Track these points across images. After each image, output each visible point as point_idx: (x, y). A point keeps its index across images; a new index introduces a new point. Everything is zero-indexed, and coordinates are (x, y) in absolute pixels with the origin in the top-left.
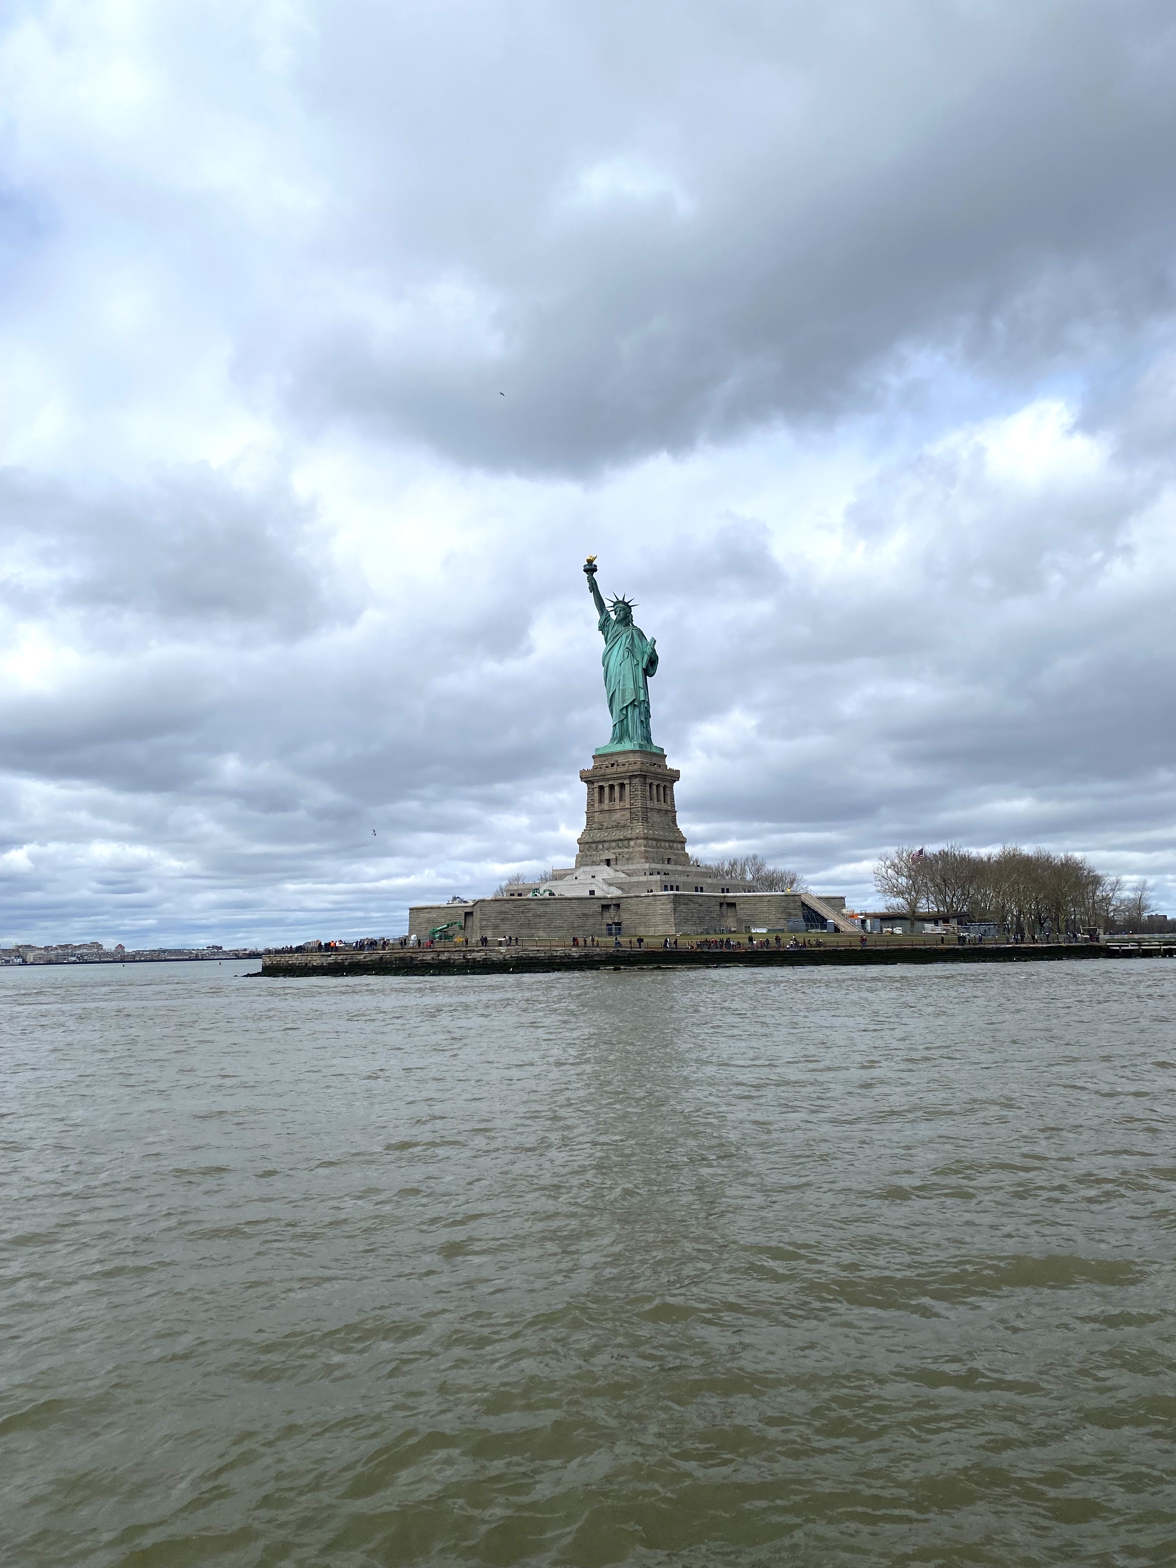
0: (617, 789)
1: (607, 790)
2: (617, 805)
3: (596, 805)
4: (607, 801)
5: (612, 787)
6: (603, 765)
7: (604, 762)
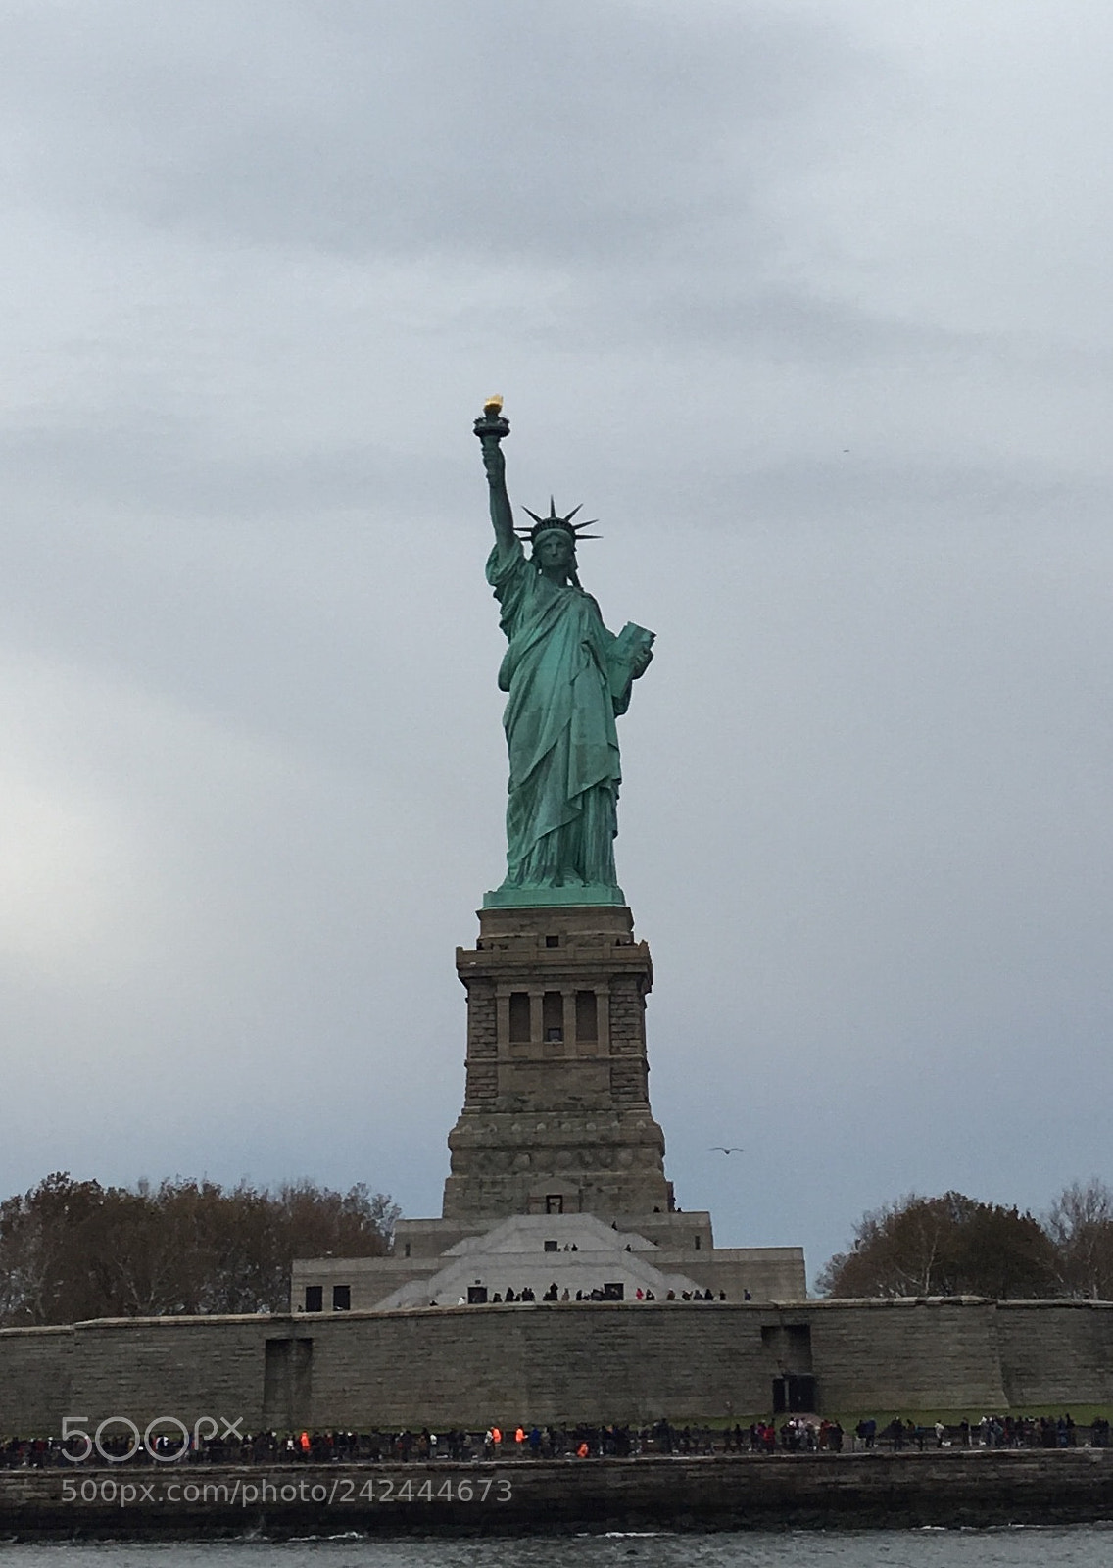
0: (569, 1006)
1: (536, 1007)
2: (571, 1047)
3: (504, 1044)
4: (536, 1038)
5: (552, 1000)
6: (520, 936)
7: (522, 931)
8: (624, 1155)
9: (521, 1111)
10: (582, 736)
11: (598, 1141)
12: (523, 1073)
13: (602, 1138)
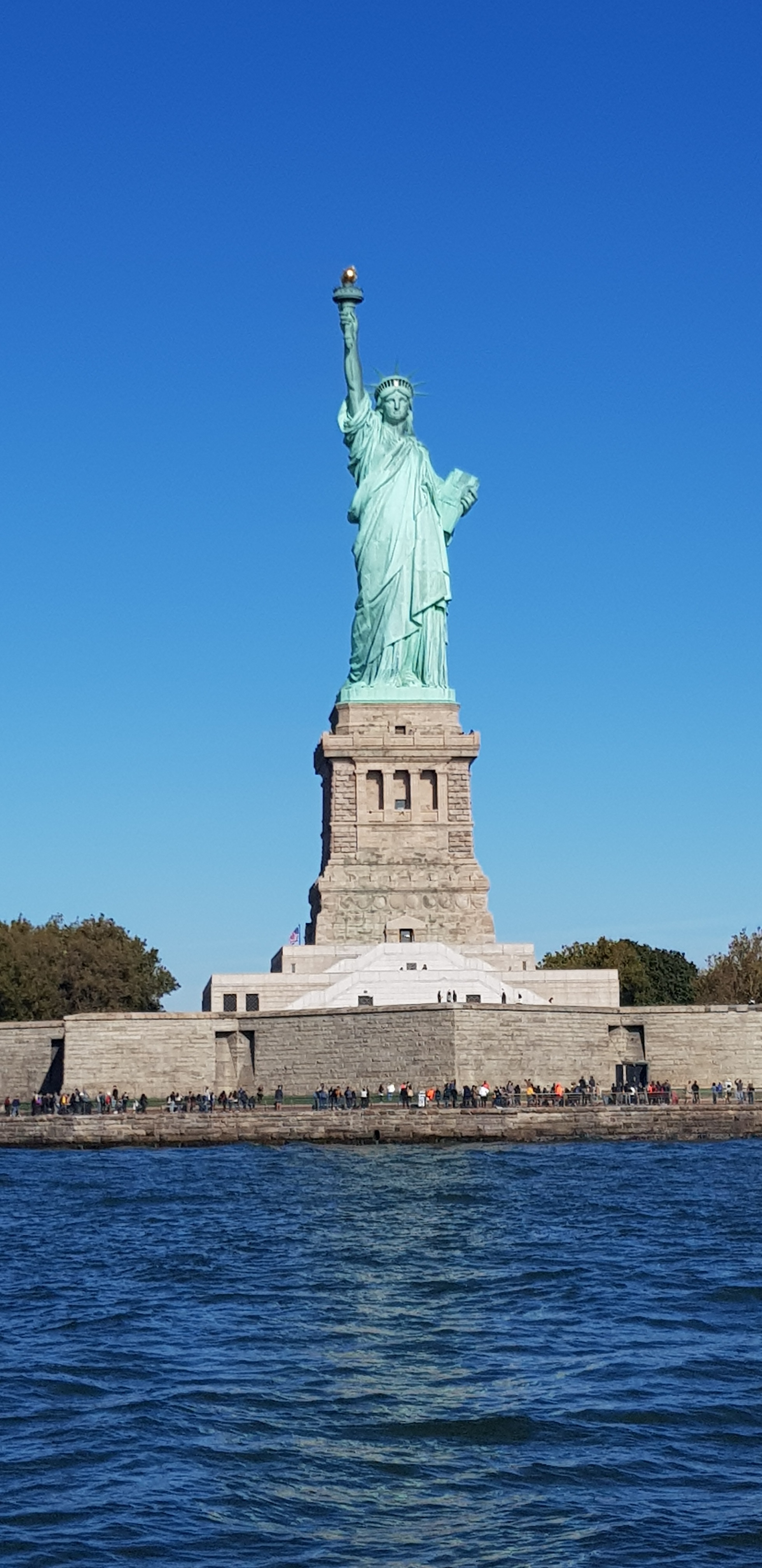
0: (415, 782)
1: (389, 781)
2: (417, 815)
4: (388, 806)
5: (401, 776)
6: (373, 725)
7: (374, 721)
8: (462, 899)
9: (376, 864)
10: (423, 563)
11: (440, 888)
12: (377, 833)
13: (443, 886)
